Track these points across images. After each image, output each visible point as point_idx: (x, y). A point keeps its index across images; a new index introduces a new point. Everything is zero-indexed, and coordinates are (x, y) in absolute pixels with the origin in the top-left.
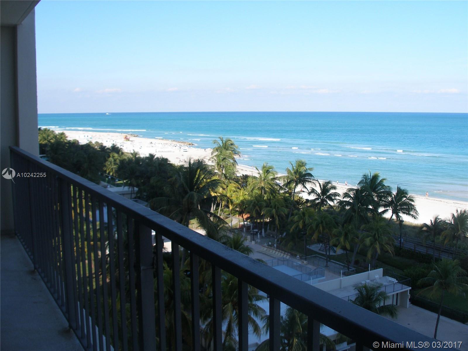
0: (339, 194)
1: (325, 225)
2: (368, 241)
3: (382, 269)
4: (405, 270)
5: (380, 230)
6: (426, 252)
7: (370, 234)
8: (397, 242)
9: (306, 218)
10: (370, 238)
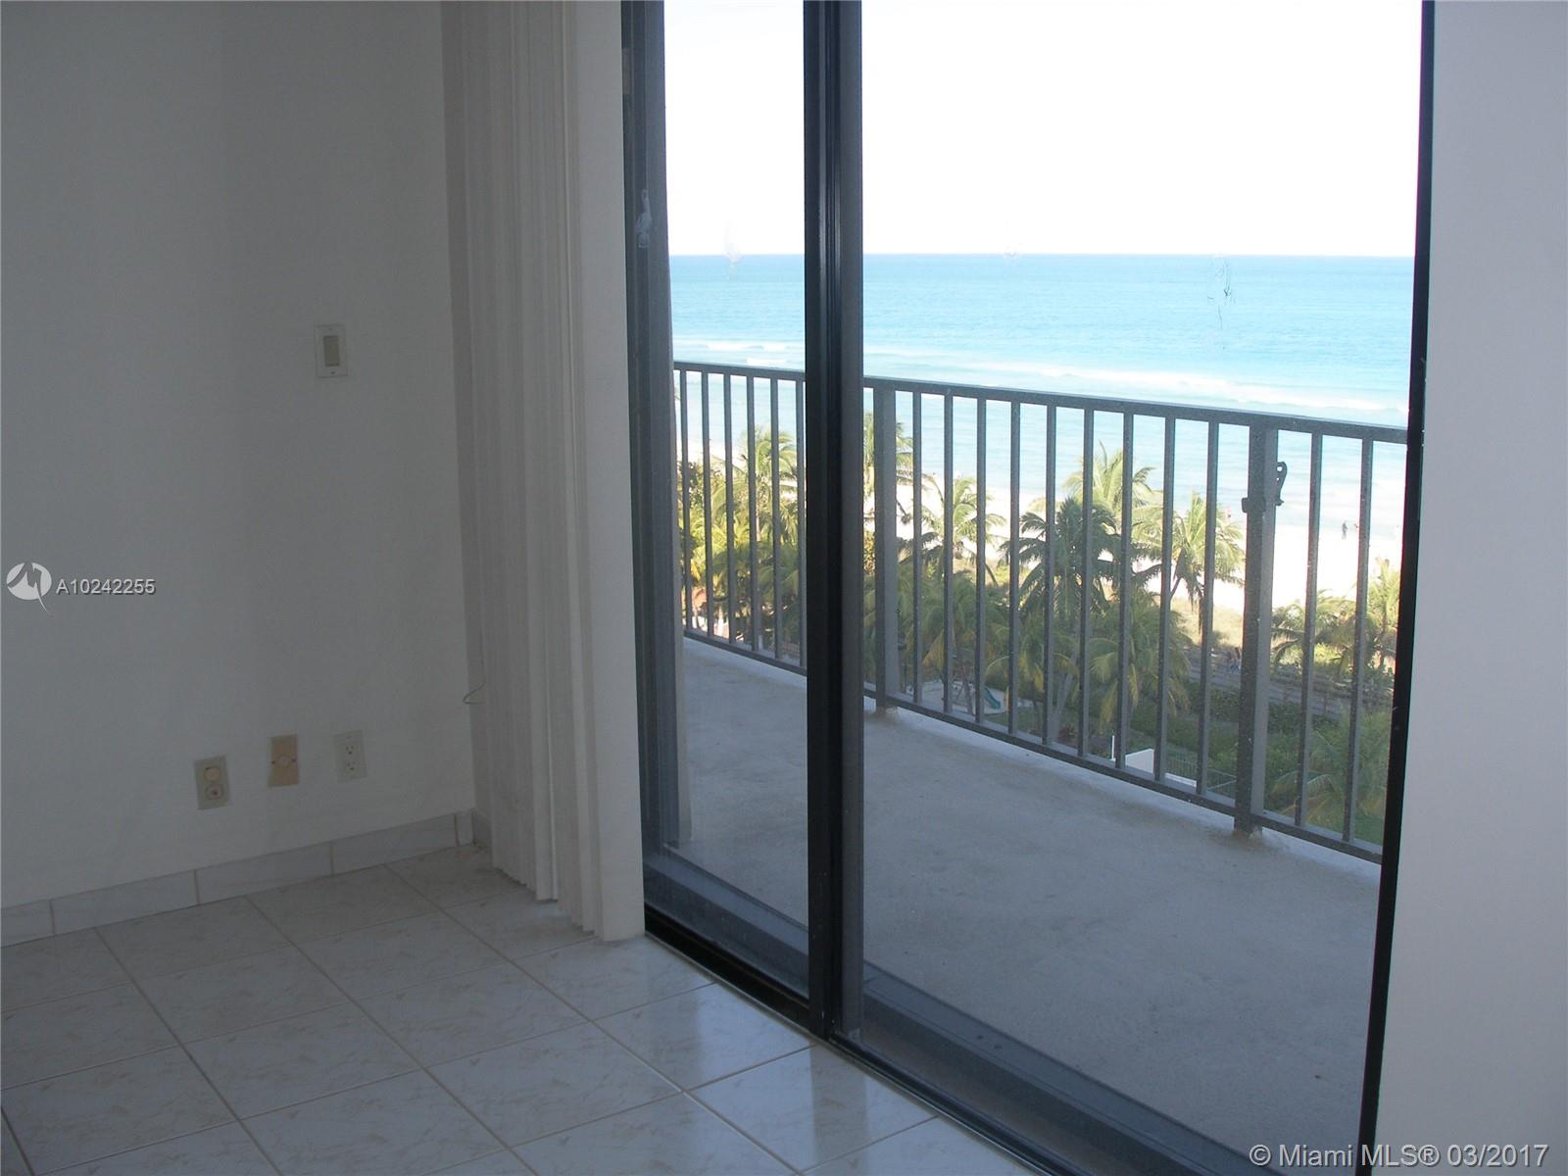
0: (1001, 517)
1: (963, 620)
2: (1103, 665)
3: (1150, 750)
4: (1222, 755)
5: (1143, 628)
6: (1281, 697)
7: (1111, 641)
8: (1192, 668)
9: (902, 597)
10: (1109, 655)
